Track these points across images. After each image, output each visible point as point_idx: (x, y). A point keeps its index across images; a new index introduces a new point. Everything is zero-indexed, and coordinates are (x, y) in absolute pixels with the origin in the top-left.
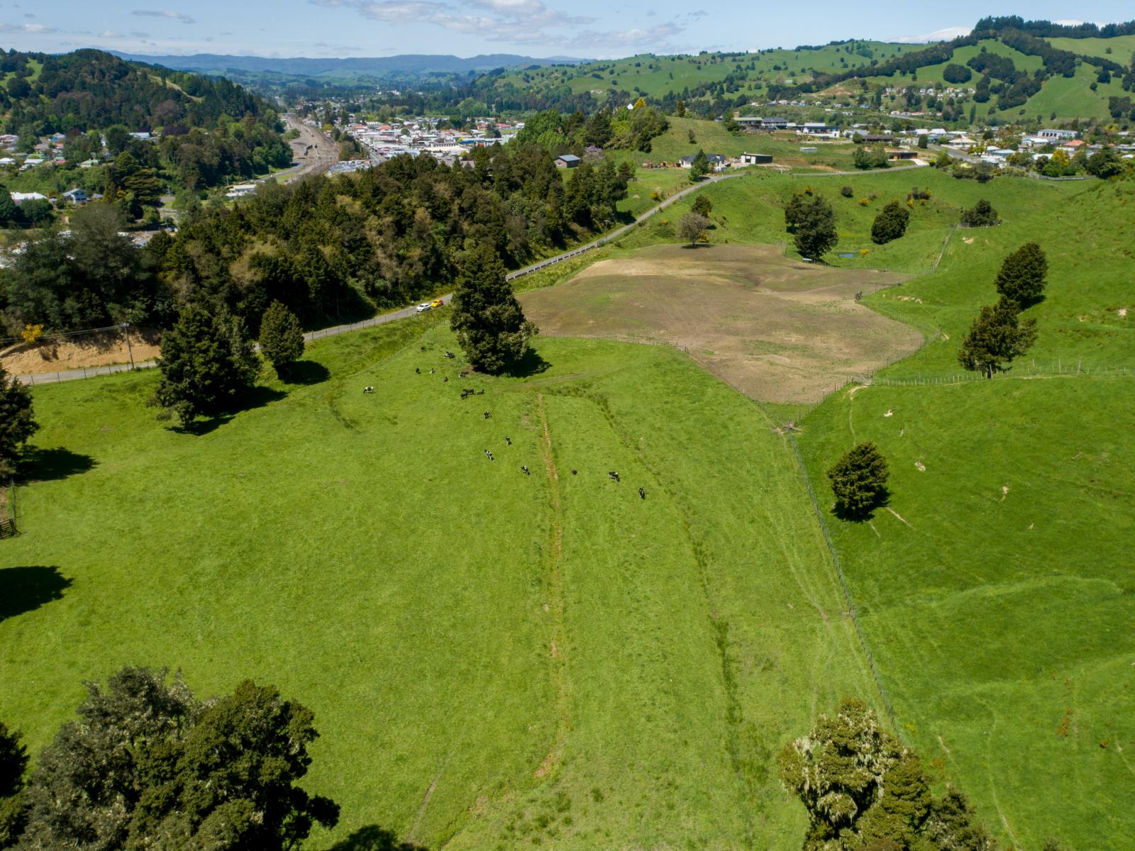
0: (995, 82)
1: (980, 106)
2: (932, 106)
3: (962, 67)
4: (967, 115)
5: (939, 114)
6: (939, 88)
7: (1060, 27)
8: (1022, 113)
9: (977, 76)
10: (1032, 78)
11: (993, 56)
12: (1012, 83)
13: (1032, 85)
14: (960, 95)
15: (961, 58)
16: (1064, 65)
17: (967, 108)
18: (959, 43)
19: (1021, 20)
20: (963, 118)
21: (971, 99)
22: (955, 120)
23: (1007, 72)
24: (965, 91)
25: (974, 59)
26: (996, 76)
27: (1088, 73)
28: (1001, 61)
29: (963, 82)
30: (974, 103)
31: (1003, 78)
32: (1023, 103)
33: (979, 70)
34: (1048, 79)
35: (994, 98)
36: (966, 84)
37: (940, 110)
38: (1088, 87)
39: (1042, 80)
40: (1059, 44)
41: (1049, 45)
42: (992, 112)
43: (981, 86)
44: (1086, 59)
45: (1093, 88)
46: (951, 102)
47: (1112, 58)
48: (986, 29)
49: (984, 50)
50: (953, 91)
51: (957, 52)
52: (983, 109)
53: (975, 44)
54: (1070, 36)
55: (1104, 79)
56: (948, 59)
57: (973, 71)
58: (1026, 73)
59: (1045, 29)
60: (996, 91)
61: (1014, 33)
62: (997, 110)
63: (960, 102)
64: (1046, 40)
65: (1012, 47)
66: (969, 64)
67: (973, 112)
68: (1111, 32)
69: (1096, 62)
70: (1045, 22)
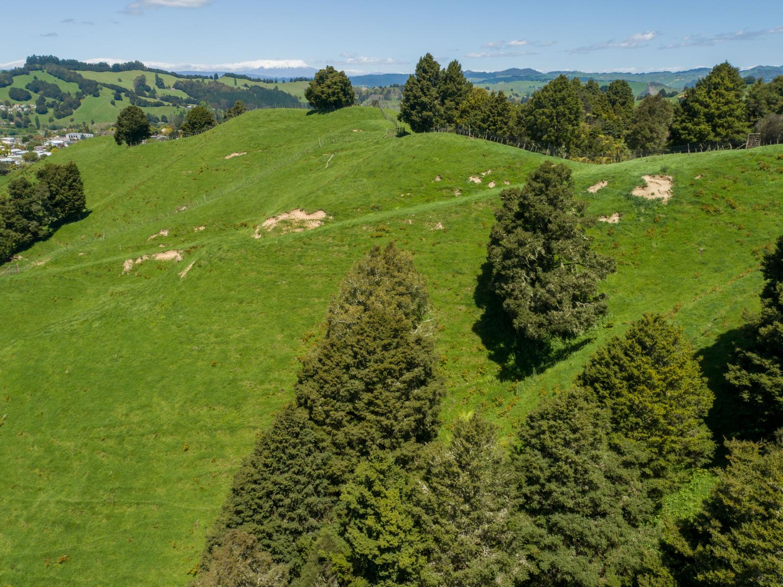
0: (49, 100)
1: (41, 117)
2: (6, 118)
3: (21, 90)
4: (34, 123)
5: (12, 123)
6: (7, 104)
7: (85, 64)
8: (72, 120)
9: (36, 96)
10: (74, 97)
11: (42, 83)
12: (62, 100)
13: (74, 102)
14: (25, 110)
15: (20, 83)
16: (92, 89)
17: (32, 118)
18: (16, 72)
19: (57, 59)
20: (31, 125)
21: (34, 112)
22: (26, 127)
23: (56, 92)
24: (29, 107)
25: (29, 85)
26: (49, 96)
27: (107, 94)
28: (49, 86)
29: (26, 100)
30: (37, 114)
31: (55, 97)
32: (71, 114)
33: (36, 92)
34: (84, 98)
35: (51, 111)
36: (29, 101)
37: (12, 120)
38: (109, 104)
39: (80, 99)
40: (87, 75)
41: (80, 76)
42: (51, 120)
43: (40, 102)
44: (105, 85)
45: (113, 103)
46: (19, 115)
47: (123, 85)
48: (34, 63)
49: (35, 78)
50: (18, 107)
51: (15, 79)
52: (44, 119)
53: (28, 74)
54: (93, 70)
55: (118, 98)
56: (10, 84)
57: (32, 93)
58: (69, 94)
59: (74, 65)
60: (52, 106)
61: (55, 67)
62: (55, 119)
63: (26, 114)
64: (78, 72)
65: (55, 76)
66: (27, 87)
67: (37, 120)
68: (117, 68)
69: (112, 87)
70: (74, 61)
